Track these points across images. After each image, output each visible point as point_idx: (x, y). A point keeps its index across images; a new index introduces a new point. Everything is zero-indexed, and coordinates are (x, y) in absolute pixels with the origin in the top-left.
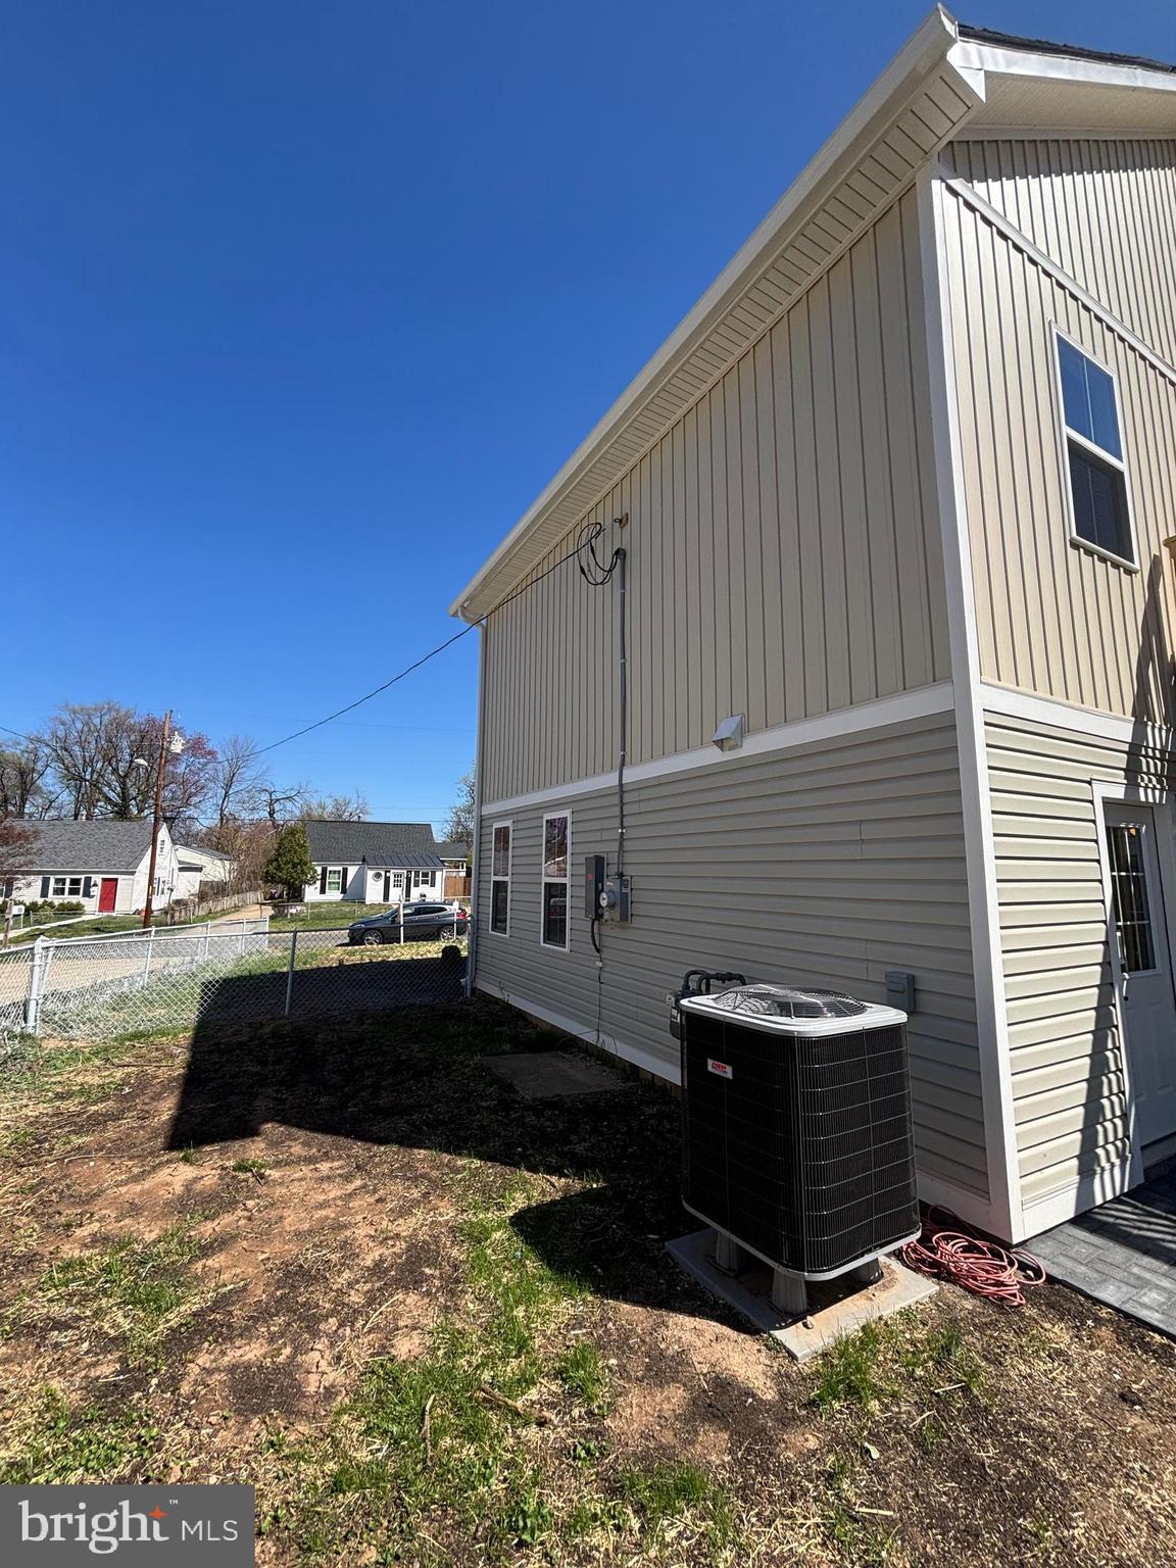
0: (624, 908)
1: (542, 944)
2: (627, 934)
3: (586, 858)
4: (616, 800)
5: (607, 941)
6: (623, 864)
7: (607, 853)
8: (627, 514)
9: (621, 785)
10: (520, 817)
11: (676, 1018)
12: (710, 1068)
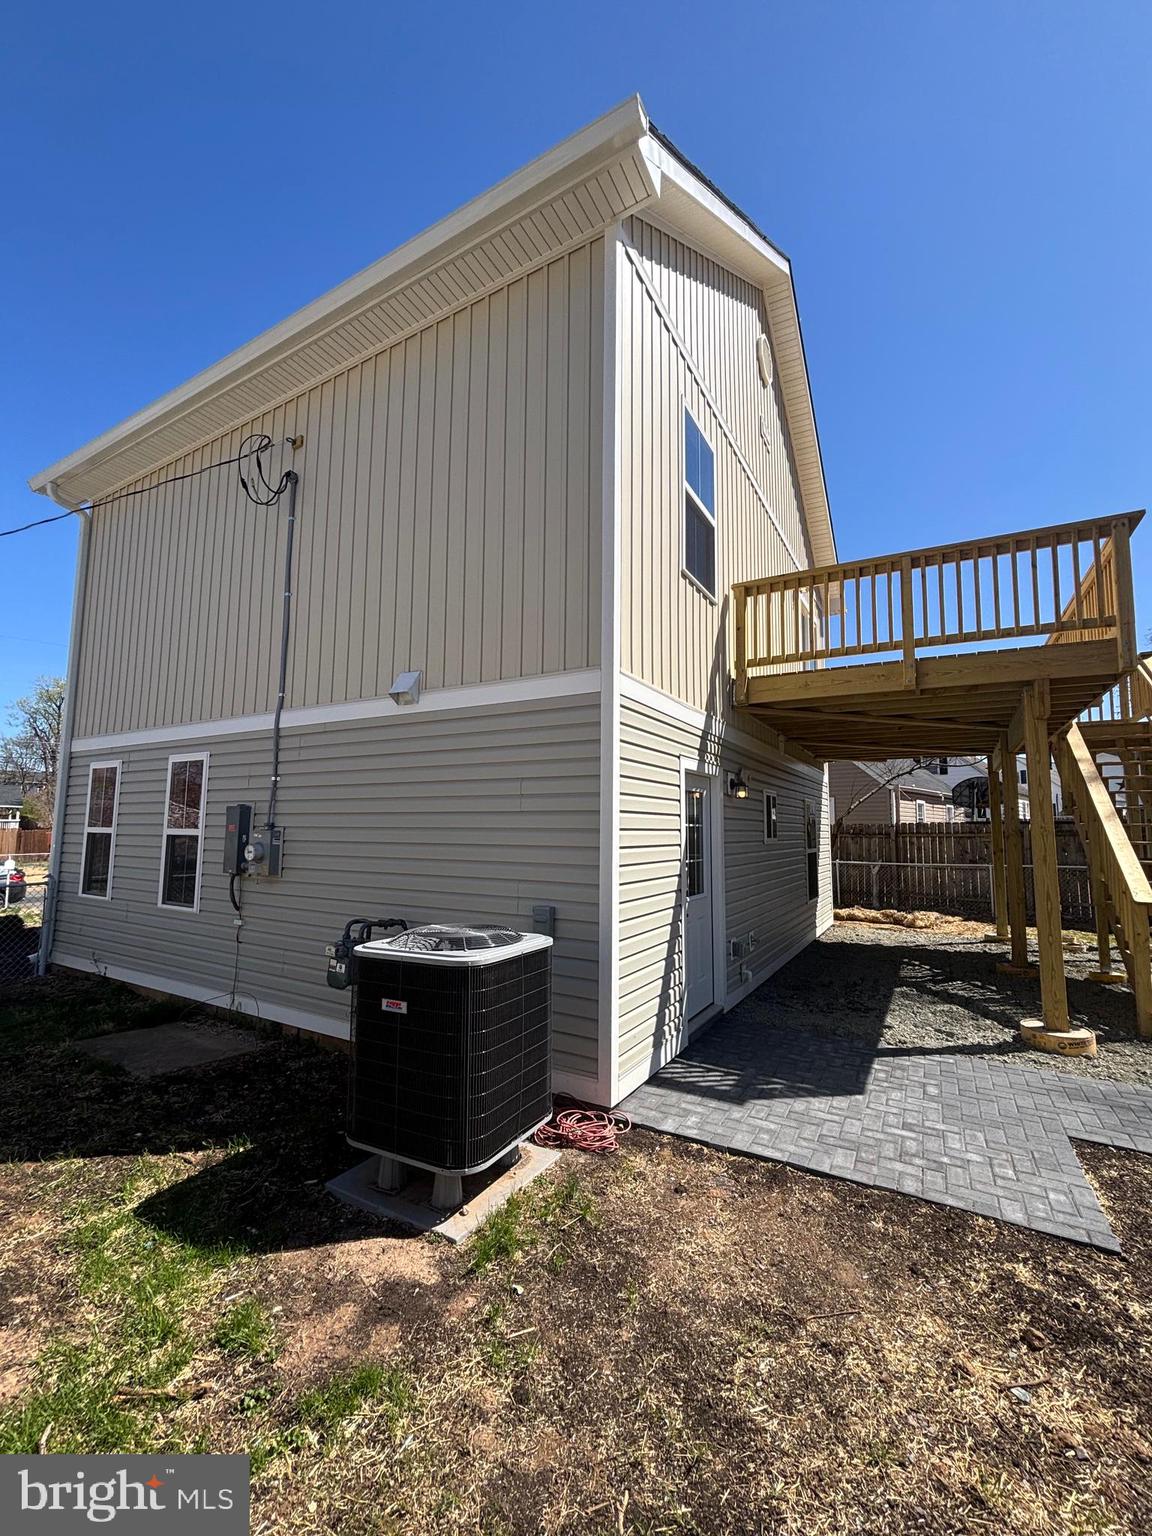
0: (273, 861)
1: (160, 904)
2: (276, 889)
3: (228, 808)
4: (270, 745)
5: (248, 898)
6: (275, 814)
7: (255, 802)
8: (302, 437)
9: (277, 729)
10: (134, 757)
11: (335, 968)
12: (384, 1008)
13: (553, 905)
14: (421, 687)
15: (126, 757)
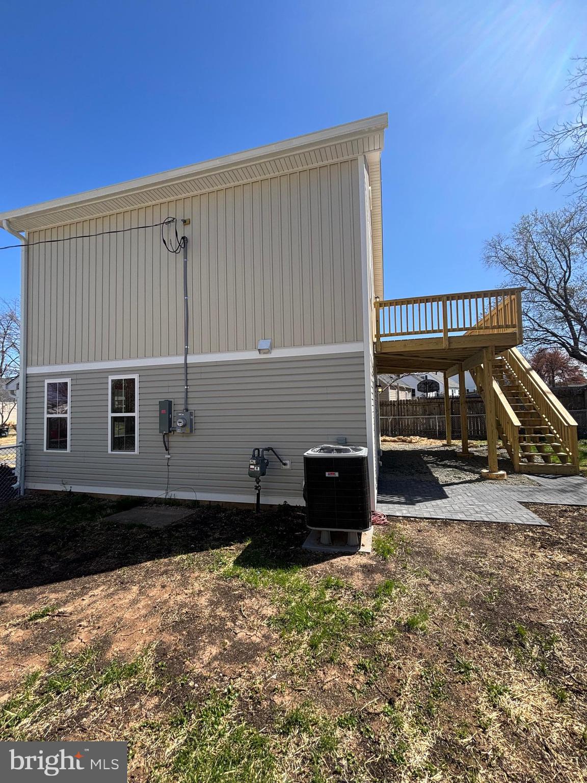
0: (190, 426)
1: (110, 452)
2: (191, 439)
3: (160, 402)
4: (183, 371)
5: (171, 444)
6: (188, 404)
7: (174, 399)
8: (189, 219)
9: (186, 364)
10: (79, 376)
11: (254, 469)
12: (327, 475)
13: (345, 437)
14: (272, 347)
15: (74, 377)
